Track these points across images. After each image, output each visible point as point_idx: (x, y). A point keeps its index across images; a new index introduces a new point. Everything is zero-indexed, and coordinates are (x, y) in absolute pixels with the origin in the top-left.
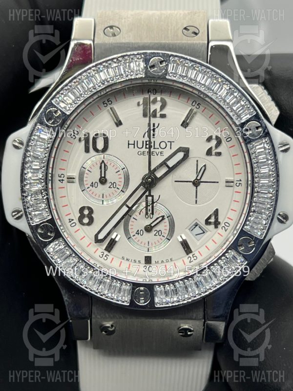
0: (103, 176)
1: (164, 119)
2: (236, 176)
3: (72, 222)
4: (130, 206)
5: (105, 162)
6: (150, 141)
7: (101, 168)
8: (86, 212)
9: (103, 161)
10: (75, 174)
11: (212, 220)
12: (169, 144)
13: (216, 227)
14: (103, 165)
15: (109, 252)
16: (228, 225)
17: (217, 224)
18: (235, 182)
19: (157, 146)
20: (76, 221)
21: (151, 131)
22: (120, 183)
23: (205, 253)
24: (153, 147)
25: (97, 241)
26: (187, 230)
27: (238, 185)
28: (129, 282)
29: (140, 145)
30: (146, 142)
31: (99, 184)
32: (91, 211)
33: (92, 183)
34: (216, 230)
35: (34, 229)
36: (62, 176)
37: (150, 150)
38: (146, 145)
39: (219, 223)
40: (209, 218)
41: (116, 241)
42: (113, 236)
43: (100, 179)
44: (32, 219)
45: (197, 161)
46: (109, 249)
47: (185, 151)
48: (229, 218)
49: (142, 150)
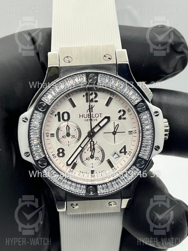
0: (68, 132)
1: (96, 103)
2: (133, 128)
3: (54, 156)
4: (83, 147)
5: (69, 125)
6: (90, 114)
7: (67, 128)
8: (61, 151)
9: (68, 126)
10: (54, 132)
11: (123, 151)
12: (100, 115)
13: (125, 154)
14: (68, 127)
15: (73, 169)
16: (130, 152)
17: (125, 153)
18: (133, 132)
19: (94, 116)
20: (56, 155)
21: (91, 109)
22: (77, 136)
23: (120, 167)
24: (92, 117)
25: (68, 165)
26: (111, 156)
27: (135, 133)
28: (85, 185)
29: (86, 117)
30: (88, 114)
31: (66, 136)
32: (63, 150)
33: (63, 136)
34: (125, 155)
35: (36, 162)
36: (48, 134)
37: (91, 118)
38: (89, 116)
39: (126, 152)
40: (122, 150)
41: (77, 164)
42: (75, 161)
43: (67, 134)
44: (35, 157)
45: (114, 122)
46: (73, 168)
47: (108, 118)
48: (131, 149)
49: (86, 119)
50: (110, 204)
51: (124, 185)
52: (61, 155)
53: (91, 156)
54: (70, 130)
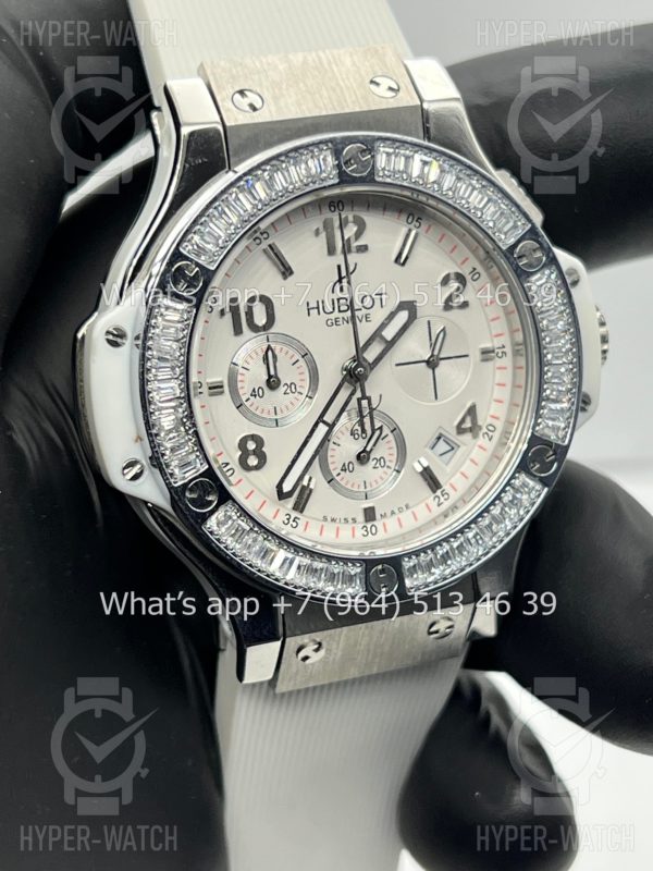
0: (272, 374)
1: (363, 254)
2: (495, 339)
3: (227, 468)
4: (331, 422)
5: (273, 348)
7: (266, 358)
10: (222, 378)
11: (468, 424)
12: (377, 299)
15: (300, 512)
16: (492, 429)
18: (496, 351)
19: (357, 305)
20: (235, 463)
22: (303, 384)
23: (462, 486)
26: (427, 449)
27: (500, 355)
28: (357, 560)
29: (329, 309)
31: (266, 389)
32: (259, 441)
33: (254, 390)
34: (474, 441)
38: (339, 305)
39: (479, 428)
40: (463, 420)
41: (311, 491)
42: (305, 483)
43: (268, 381)
44: (171, 475)
45: (429, 323)
46: (300, 507)
47: (409, 306)
48: (493, 417)
49: (333, 316)
50: (433, 629)
51: (495, 547)
52: (253, 461)
53: (358, 457)
54: (278, 364)
